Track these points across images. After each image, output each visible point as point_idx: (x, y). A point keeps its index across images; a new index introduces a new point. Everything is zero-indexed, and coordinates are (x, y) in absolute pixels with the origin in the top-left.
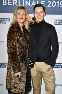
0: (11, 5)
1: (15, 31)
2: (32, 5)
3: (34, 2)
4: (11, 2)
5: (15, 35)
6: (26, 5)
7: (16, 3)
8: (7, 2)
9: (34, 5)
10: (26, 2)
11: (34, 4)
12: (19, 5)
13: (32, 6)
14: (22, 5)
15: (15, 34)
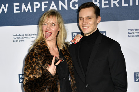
0: (108, 6)
1: (33, 55)
4: (107, 2)
5: (33, 62)
7: (116, 2)
8: (100, 2)
15: (34, 60)
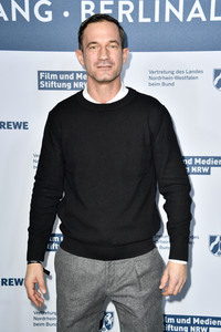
2: (192, 15)
3: (197, 5)
6: (167, 19)
9: (197, 15)
10: (169, 6)
11: (197, 12)
12: (141, 19)
13: (189, 19)
14: (153, 18)
